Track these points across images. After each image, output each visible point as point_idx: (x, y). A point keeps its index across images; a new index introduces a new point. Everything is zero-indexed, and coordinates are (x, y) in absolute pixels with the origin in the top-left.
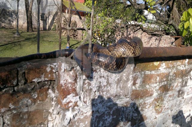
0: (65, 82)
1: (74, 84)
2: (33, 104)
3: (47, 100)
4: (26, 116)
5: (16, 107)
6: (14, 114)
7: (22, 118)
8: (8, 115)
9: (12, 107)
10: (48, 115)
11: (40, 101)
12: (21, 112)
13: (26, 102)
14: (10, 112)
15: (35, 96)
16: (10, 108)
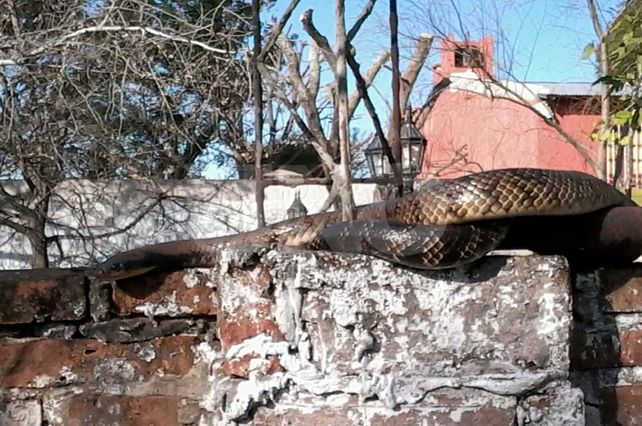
0: (237, 303)
1: (268, 306)
2: (141, 378)
3: (192, 371)
4: (115, 409)
5: (83, 380)
6: (76, 395)
7: (102, 412)
8: (56, 398)
9: (70, 376)
10: (198, 418)
11: (165, 371)
12: (99, 395)
13: (115, 368)
14: (63, 391)
15: (147, 354)
16: (63, 378)
